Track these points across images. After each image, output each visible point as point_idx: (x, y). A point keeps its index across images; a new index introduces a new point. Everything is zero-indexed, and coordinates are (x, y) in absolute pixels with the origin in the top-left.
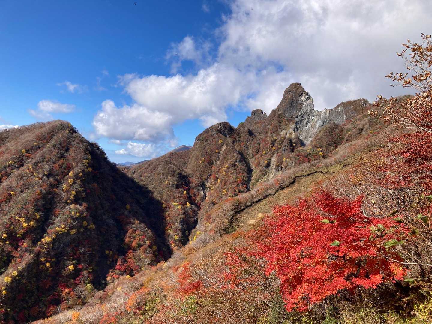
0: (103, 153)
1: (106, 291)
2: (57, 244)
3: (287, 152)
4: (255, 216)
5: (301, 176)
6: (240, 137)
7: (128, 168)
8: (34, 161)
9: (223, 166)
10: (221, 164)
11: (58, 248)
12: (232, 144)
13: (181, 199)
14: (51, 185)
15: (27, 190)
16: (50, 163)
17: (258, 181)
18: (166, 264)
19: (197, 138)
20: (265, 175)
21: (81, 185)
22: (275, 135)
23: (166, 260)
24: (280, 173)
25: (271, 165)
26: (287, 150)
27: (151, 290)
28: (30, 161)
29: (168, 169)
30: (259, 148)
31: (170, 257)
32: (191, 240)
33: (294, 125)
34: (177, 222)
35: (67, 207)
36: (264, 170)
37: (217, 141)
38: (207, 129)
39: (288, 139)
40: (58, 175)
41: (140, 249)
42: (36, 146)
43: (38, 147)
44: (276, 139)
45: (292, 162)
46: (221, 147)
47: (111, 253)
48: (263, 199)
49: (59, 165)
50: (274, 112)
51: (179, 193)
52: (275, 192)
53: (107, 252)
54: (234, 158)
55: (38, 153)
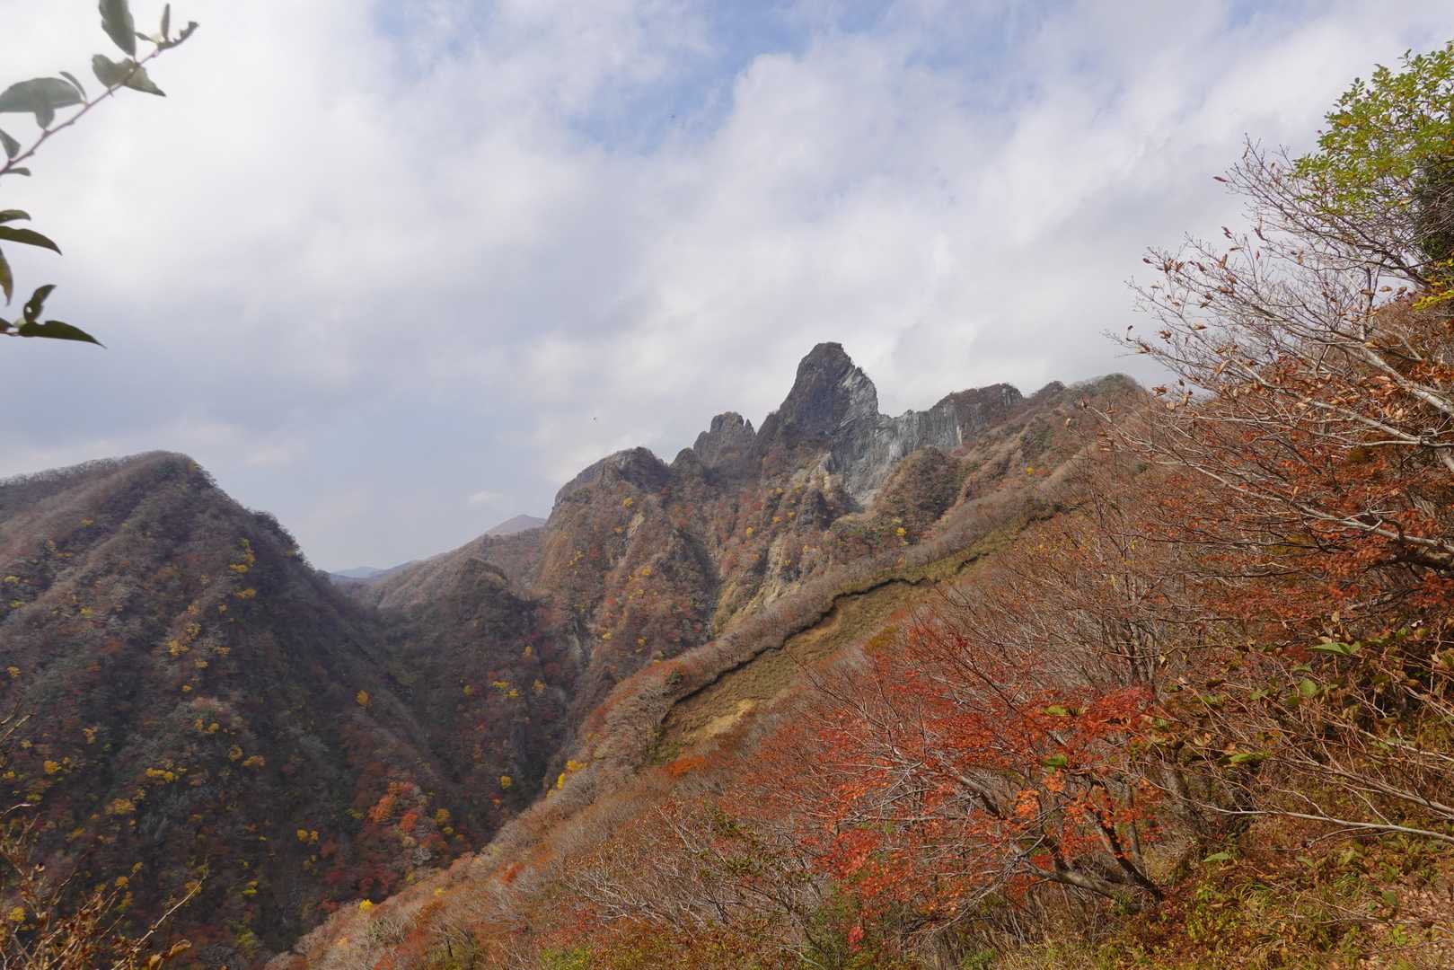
0: (288, 542)
1: (300, 950)
2: (149, 818)
3: (811, 528)
4: (730, 709)
5: (853, 593)
6: (681, 490)
7: (358, 586)
8: (79, 575)
9: (636, 573)
10: (631, 567)
11: (152, 831)
12: (659, 510)
13: (518, 669)
14: (131, 641)
15: (58, 659)
16: (129, 577)
17: (733, 612)
18: (478, 861)
19: (559, 495)
20: (754, 594)
21: (224, 639)
22: (778, 482)
23: (478, 852)
24: (795, 586)
25: (771, 566)
26: (811, 522)
27: (437, 939)
28: (71, 574)
29: (479, 585)
30: (737, 518)
31: (489, 840)
32: (550, 788)
33: (828, 455)
34: (507, 738)
35: (183, 706)
36: (750, 581)
37: (616, 503)
38: (586, 470)
39: (813, 493)
40: (152, 613)
41: (399, 822)
42: (88, 527)
43: (94, 533)
44: (782, 494)
45: (825, 556)
46: (630, 519)
47: (314, 834)
48: (750, 662)
49: (158, 582)
50: (773, 420)
51: (512, 651)
52: (784, 641)
53: (302, 833)
54: (669, 548)
55: (94, 548)
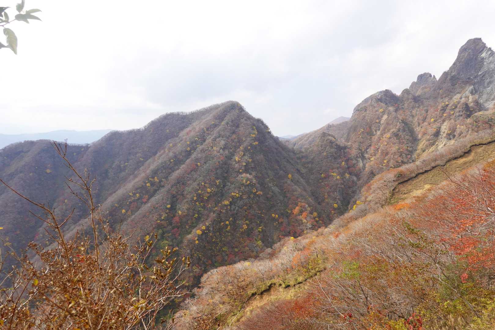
0: (267, 127)
1: (274, 248)
2: (233, 206)
3: (461, 118)
4: (421, 188)
5: (480, 144)
6: (403, 105)
7: (288, 141)
8: (212, 138)
9: (384, 136)
10: (382, 135)
11: (234, 210)
12: (394, 113)
13: (340, 169)
14: (226, 157)
15: (209, 161)
16: (225, 138)
17: (424, 151)
18: (326, 230)
19: (355, 109)
20: (433, 144)
21: (250, 157)
22: (447, 99)
23: (326, 227)
24: (452, 142)
25: (442, 133)
26: (462, 115)
27: (313, 251)
28: (210, 137)
29: (326, 141)
30: (427, 115)
31: (330, 224)
32: (351, 209)
33: (472, 87)
34: (336, 192)
35: (240, 176)
36: (432, 140)
37: (376, 111)
38: (365, 99)
39: (463, 104)
40: (231, 149)
41: (302, 215)
42: (214, 124)
43: (215, 126)
44: (448, 104)
45: (467, 130)
46: (382, 117)
47: (277, 216)
48: (430, 170)
49: (232, 140)
50: (445, 74)
51: (337, 163)
52: (446, 163)
53: (273, 215)
54: (397, 127)
55: (215, 130)
